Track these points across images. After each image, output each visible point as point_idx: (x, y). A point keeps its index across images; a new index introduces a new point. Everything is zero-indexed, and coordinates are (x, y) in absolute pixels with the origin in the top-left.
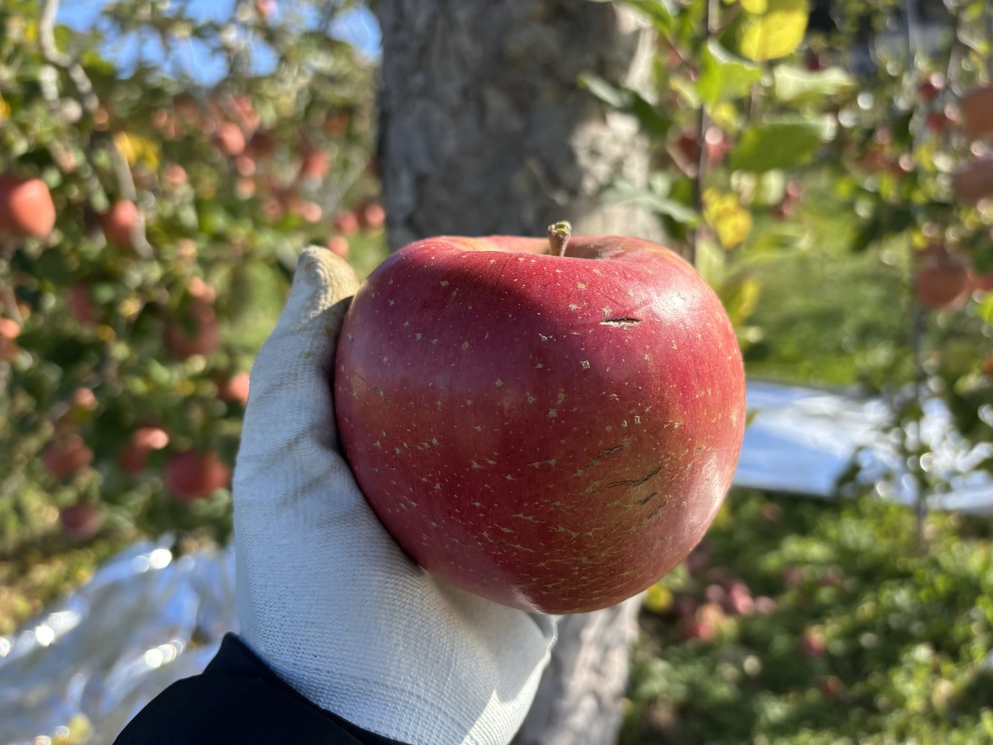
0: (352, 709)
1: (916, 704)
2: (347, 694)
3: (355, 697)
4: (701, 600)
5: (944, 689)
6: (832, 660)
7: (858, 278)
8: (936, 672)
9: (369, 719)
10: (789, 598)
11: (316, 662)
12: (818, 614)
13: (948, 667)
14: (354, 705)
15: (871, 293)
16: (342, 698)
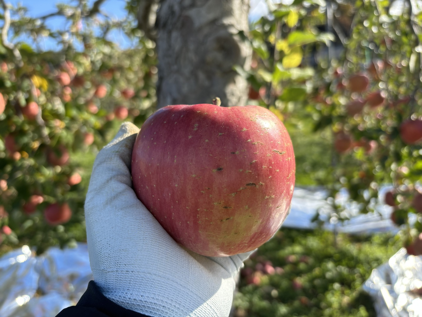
0: (145, 289)
1: (336, 305)
2: (142, 282)
3: (146, 283)
4: (254, 270)
5: (346, 300)
6: (304, 291)
7: (312, 144)
8: (343, 293)
9: (153, 294)
10: (288, 268)
11: (126, 268)
12: (299, 273)
13: (347, 291)
14: (146, 287)
15: (316, 150)
16: (140, 284)
